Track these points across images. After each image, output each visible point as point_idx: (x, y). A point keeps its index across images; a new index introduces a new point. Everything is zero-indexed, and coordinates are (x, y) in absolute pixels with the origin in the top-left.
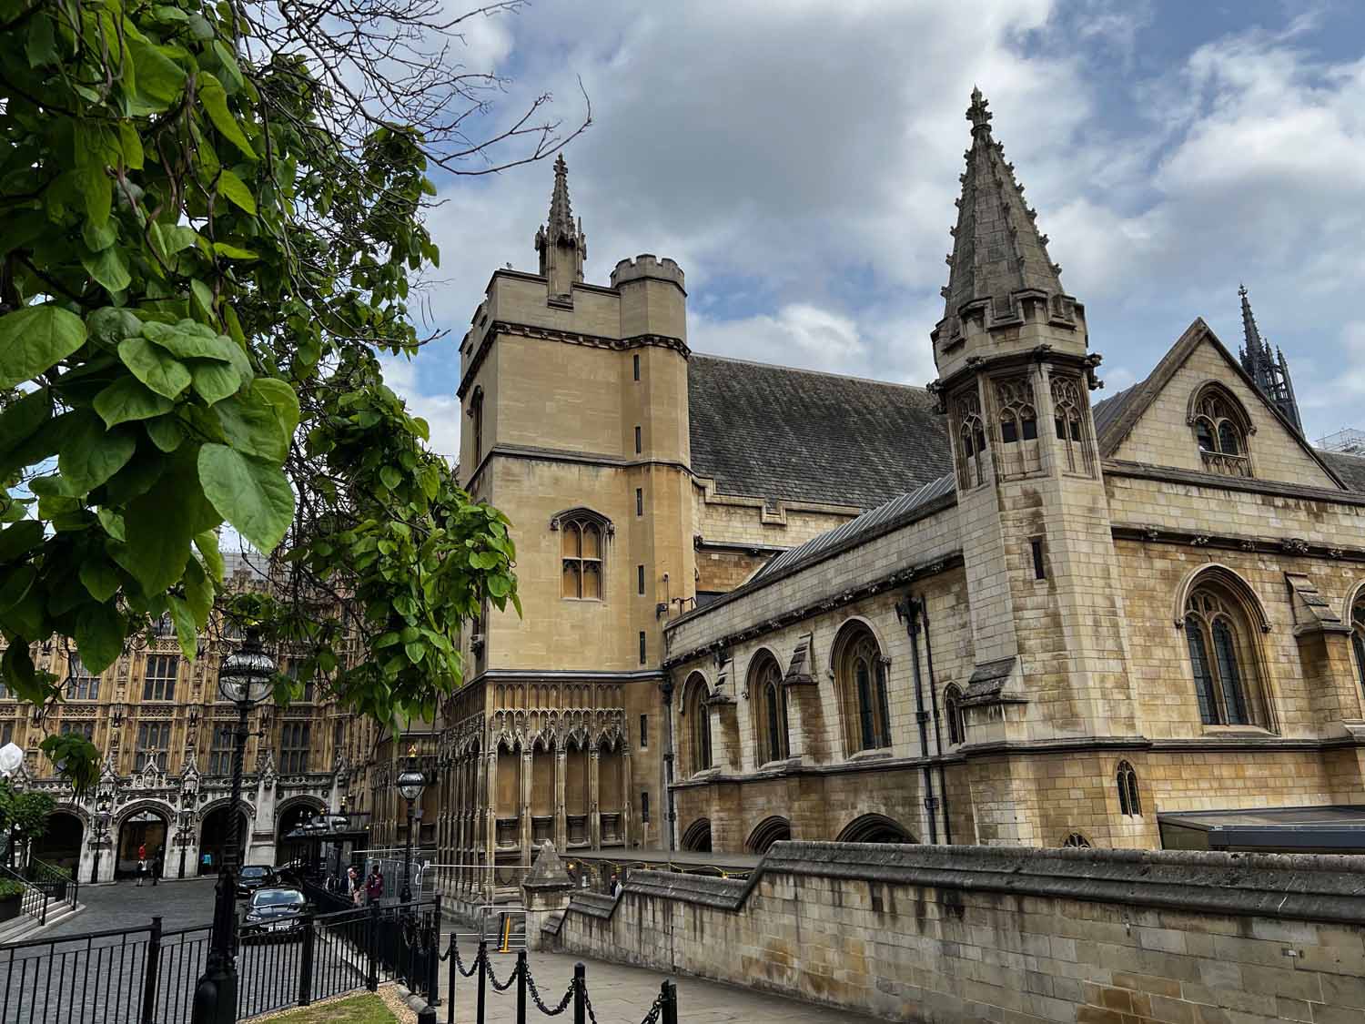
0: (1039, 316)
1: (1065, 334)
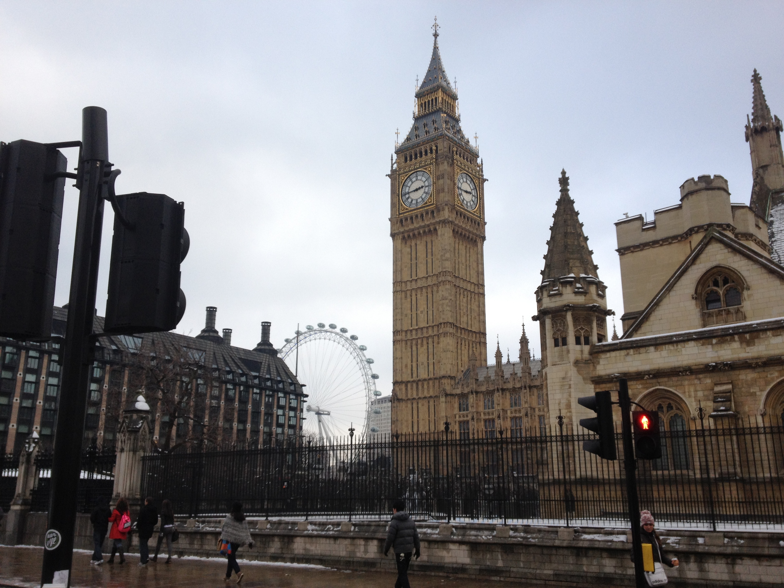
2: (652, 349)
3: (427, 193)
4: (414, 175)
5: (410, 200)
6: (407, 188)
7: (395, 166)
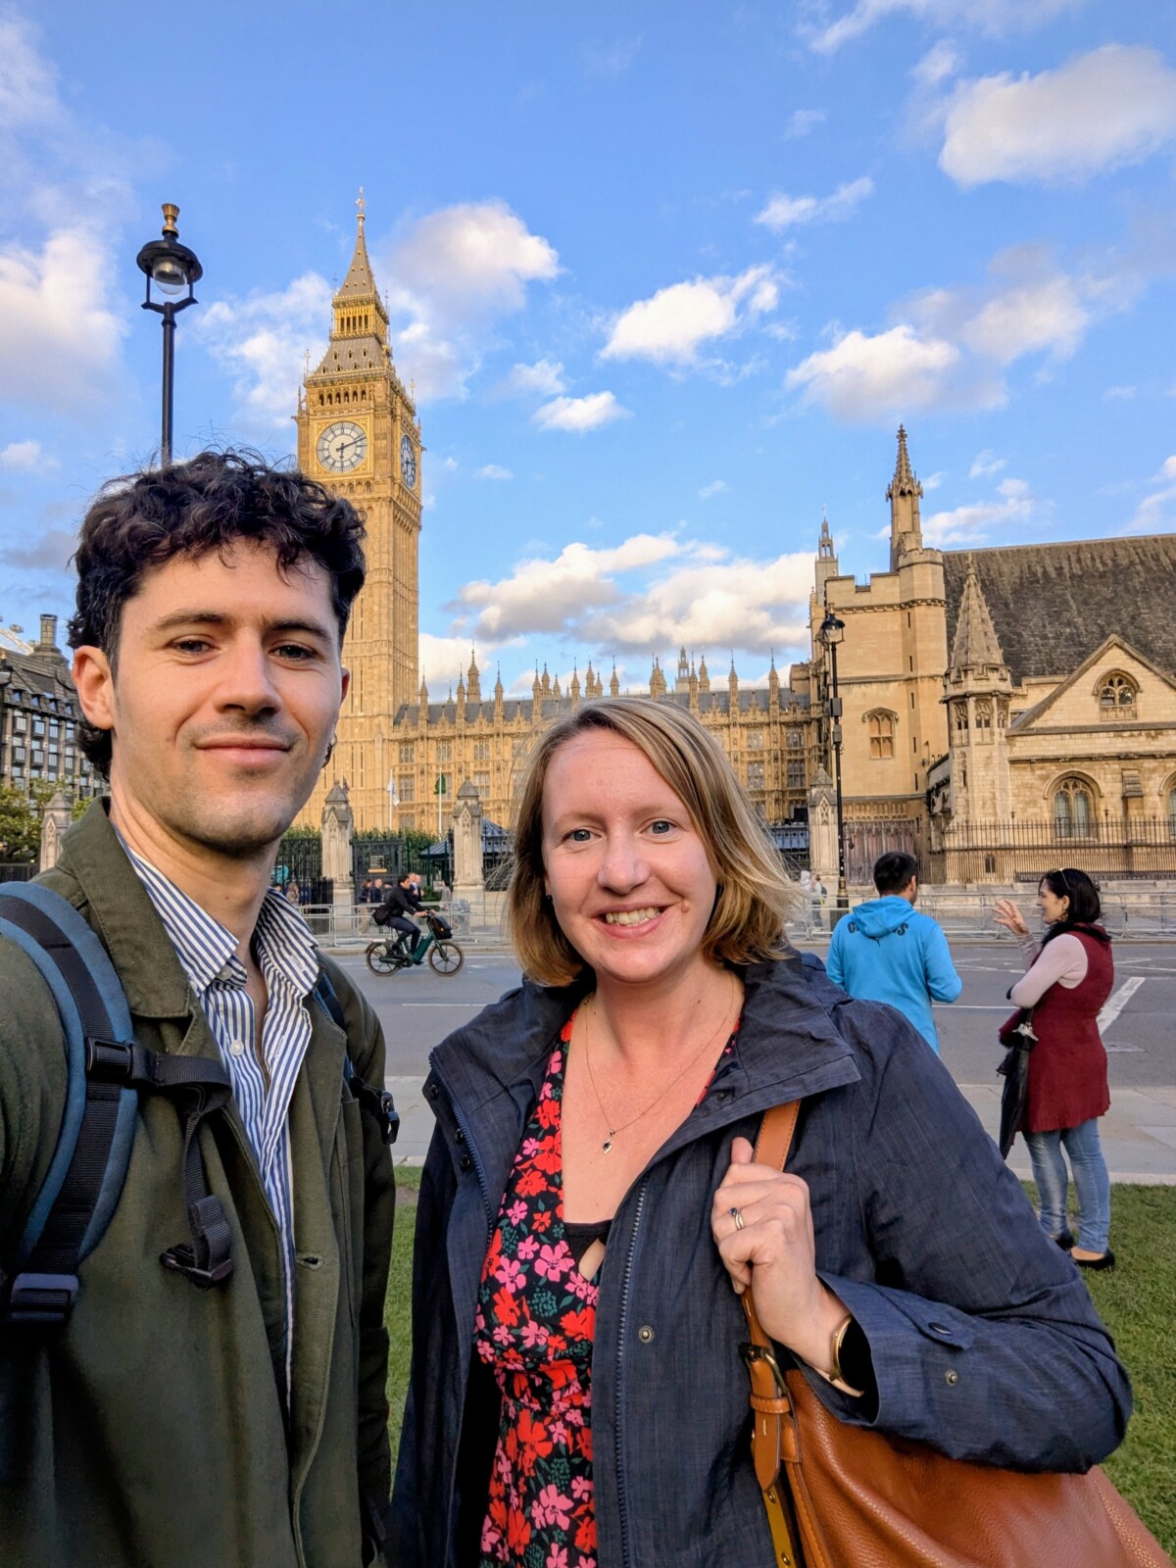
0: (970, 676)
1: (984, 682)
2: (1067, 736)
3: (358, 456)
4: (339, 425)
5: (330, 461)
6: (327, 443)
7: (304, 405)
